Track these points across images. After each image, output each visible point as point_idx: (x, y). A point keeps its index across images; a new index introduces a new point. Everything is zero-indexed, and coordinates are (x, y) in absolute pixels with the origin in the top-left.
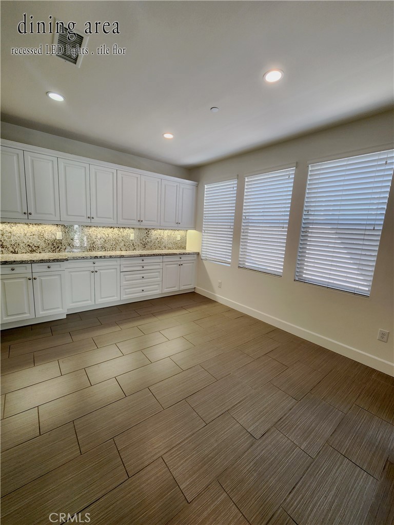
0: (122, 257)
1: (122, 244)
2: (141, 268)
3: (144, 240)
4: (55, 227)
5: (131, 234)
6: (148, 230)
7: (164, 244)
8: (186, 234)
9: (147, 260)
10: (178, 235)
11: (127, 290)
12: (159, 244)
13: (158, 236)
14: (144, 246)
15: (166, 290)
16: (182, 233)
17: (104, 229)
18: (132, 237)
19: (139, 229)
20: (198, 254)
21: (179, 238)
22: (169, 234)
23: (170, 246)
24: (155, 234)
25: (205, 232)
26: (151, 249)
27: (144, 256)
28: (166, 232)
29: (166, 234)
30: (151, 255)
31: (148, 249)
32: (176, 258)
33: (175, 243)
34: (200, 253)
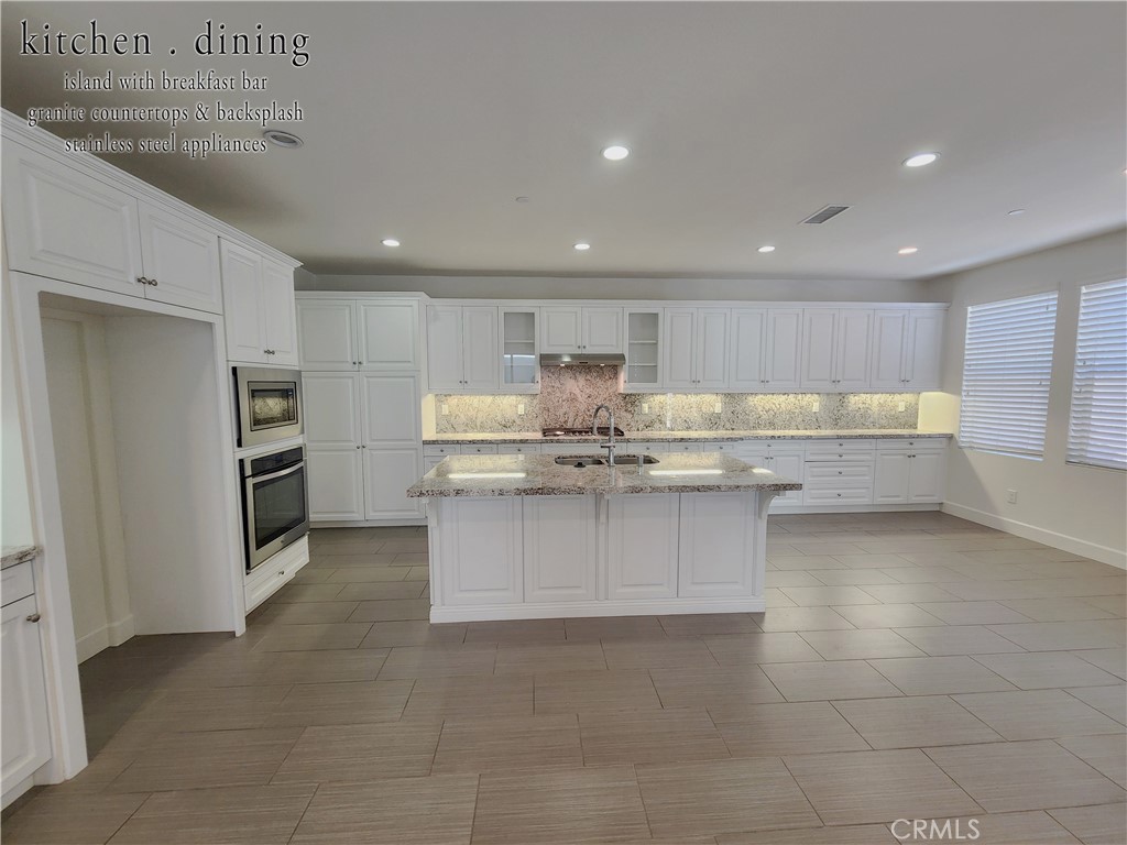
0: (809, 438)
1: (800, 419)
2: (837, 458)
3: (836, 412)
4: (714, 397)
5: (814, 403)
6: (842, 395)
7: (871, 419)
8: (918, 400)
9: (848, 445)
10: (900, 402)
11: (813, 491)
12: (864, 417)
13: (861, 406)
14: (836, 423)
15: (880, 500)
16: (909, 397)
17: (775, 396)
18: (816, 407)
19: (828, 394)
20: (950, 437)
21: (901, 408)
22: (881, 401)
23: (884, 422)
24: (855, 401)
25: (968, 396)
26: (848, 427)
27: (845, 437)
28: (877, 397)
29: (875, 401)
30: (856, 437)
31: (842, 428)
32: (904, 444)
33: (895, 418)
34: (956, 435)
